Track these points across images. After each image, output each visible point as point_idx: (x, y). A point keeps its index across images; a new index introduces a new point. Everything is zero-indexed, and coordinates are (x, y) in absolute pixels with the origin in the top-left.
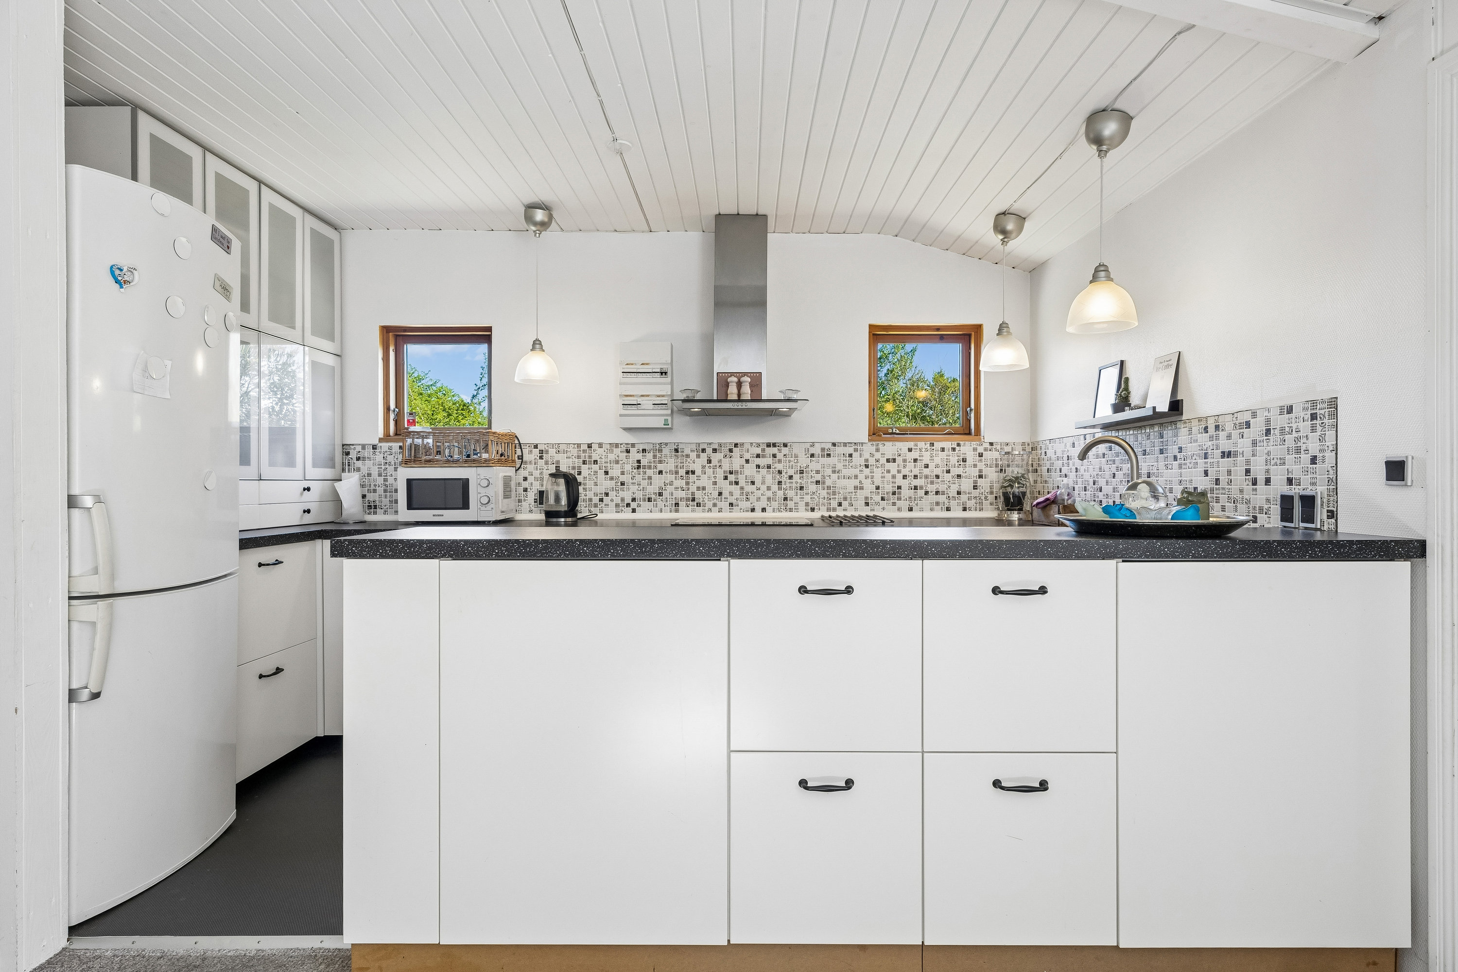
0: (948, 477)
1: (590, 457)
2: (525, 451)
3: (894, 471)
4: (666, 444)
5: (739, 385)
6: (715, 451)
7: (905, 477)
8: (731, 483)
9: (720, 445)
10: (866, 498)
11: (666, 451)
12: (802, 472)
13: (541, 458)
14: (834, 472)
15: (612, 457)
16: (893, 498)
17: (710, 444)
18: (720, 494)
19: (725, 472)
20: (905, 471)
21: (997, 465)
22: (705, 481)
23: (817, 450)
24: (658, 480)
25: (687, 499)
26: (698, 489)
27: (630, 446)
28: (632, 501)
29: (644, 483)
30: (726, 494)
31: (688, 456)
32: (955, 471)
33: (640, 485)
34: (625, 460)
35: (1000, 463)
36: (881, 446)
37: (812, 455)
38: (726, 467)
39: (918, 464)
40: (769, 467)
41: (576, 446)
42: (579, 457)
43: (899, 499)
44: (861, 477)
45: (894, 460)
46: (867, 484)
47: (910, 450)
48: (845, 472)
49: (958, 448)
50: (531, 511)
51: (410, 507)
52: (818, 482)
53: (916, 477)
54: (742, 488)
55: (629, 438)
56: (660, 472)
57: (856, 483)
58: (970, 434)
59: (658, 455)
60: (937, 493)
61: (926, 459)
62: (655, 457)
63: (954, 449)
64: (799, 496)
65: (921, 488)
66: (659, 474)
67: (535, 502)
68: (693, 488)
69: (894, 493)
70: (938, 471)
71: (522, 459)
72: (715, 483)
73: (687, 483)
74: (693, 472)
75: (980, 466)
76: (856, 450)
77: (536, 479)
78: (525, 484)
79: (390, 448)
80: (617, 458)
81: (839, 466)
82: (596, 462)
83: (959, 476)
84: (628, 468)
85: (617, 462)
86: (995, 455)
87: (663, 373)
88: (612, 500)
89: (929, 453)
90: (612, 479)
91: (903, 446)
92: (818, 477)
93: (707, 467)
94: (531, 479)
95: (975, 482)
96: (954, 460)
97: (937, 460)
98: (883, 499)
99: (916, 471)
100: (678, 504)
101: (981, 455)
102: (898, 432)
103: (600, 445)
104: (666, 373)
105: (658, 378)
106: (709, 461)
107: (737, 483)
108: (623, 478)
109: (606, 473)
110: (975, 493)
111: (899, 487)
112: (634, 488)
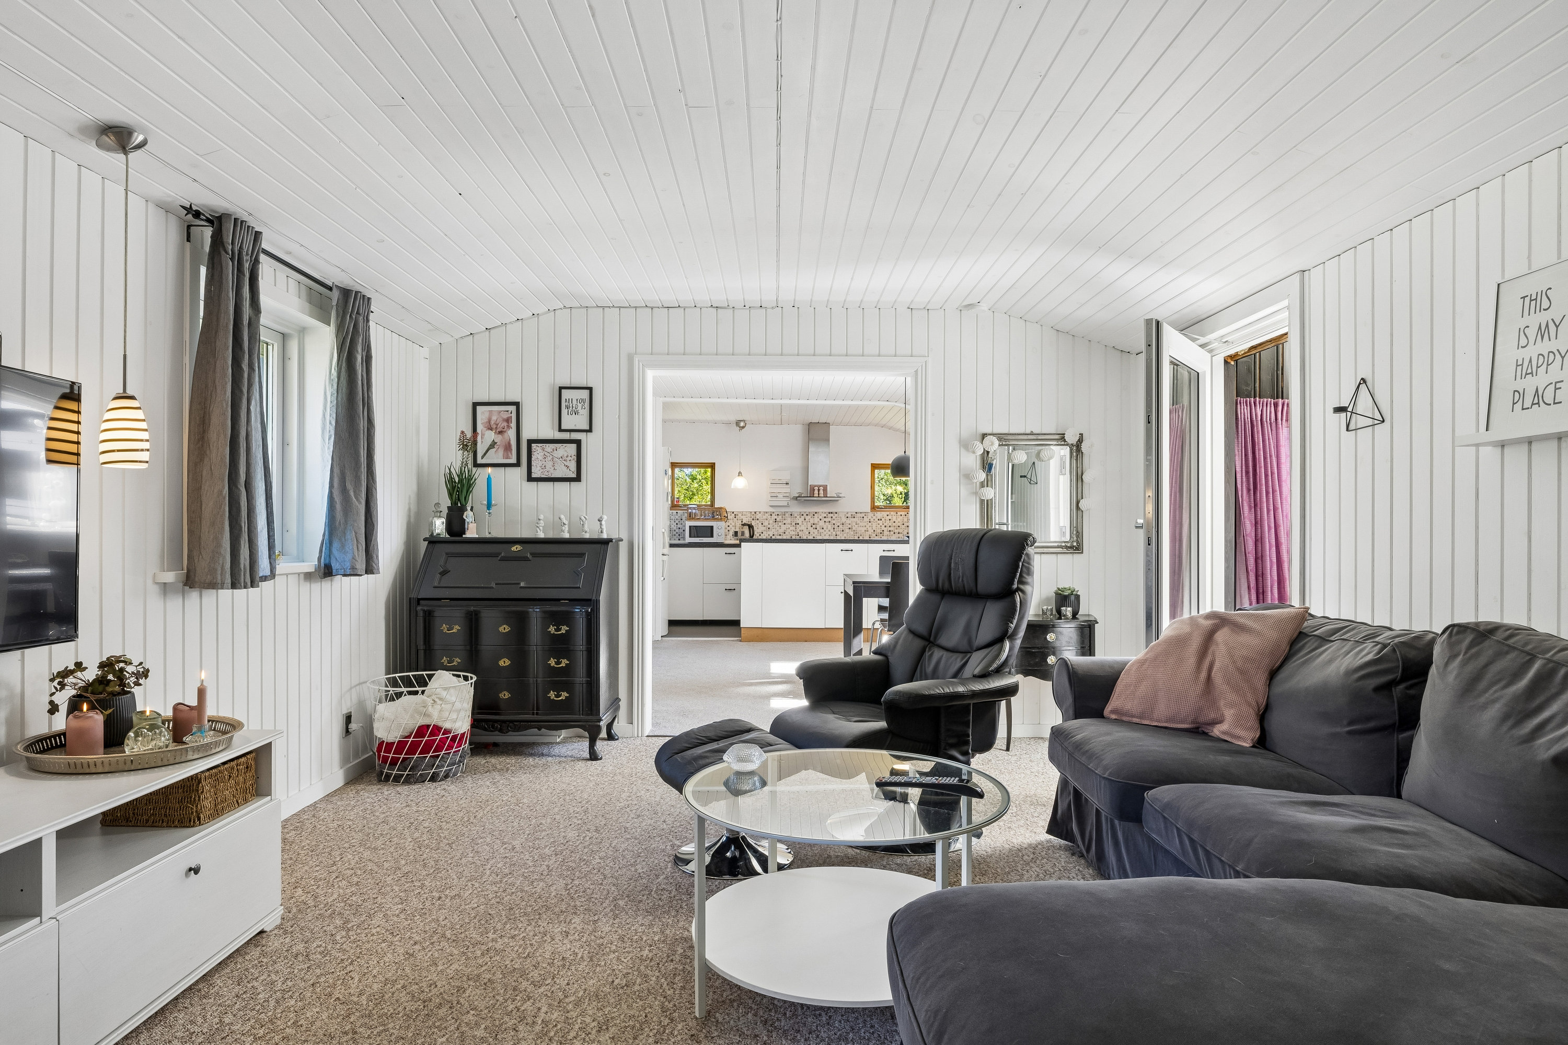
0: (903, 526)
1: (755, 518)
2: (729, 515)
4: (787, 512)
5: (819, 490)
6: (807, 515)
7: (885, 526)
8: (814, 528)
9: (809, 513)
10: (870, 535)
11: (787, 515)
12: (843, 524)
13: (735, 518)
14: (856, 524)
15: (765, 517)
16: (880, 535)
17: (805, 512)
18: (809, 531)
19: (811, 524)
20: (885, 524)
22: (803, 528)
23: (849, 515)
24: (784, 527)
25: (796, 534)
26: (800, 529)
27: (772, 513)
28: (773, 536)
29: (778, 528)
30: (811, 531)
31: (796, 517)
33: (776, 529)
34: (770, 519)
36: (875, 514)
37: (848, 517)
38: (812, 521)
39: (891, 521)
40: (829, 522)
41: (749, 513)
42: (750, 517)
43: (883, 535)
44: (868, 526)
45: (881, 520)
46: (870, 529)
47: (888, 515)
48: (861, 524)
50: (730, 539)
51: (690, 537)
52: (849, 528)
53: (890, 526)
54: (818, 531)
55: (772, 510)
56: (785, 523)
57: (865, 529)
59: (784, 517)
60: (899, 533)
61: (894, 519)
62: (782, 517)
63: (906, 515)
64: (842, 532)
65: (892, 531)
67: (732, 535)
68: (798, 530)
69: (881, 533)
70: (899, 524)
71: (727, 518)
72: (807, 528)
73: (796, 527)
74: (798, 523)
76: (865, 515)
77: (733, 526)
78: (728, 528)
79: (672, 513)
81: (858, 522)
82: (758, 519)
83: (908, 526)
84: (771, 522)
85: (766, 519)
87: (787, 484)
88: (764, 534)
89: (895, 517)
90: (765, 526)
91: (885, 514)
92: (850, 526)
93: (804, 522)
94: (731, 526)
96: (906, 520)
97: (899, 520)
98: (876, 535)
99: (890, 524)
100: (792, 535)
102: (882, 508)
103: (760, 512)
105: (785, 486)
106: (805, 519)
107: (816, 529)
108: (769, 526)
109: (762, 523)
111: (883, 531)
112: (774, 529)
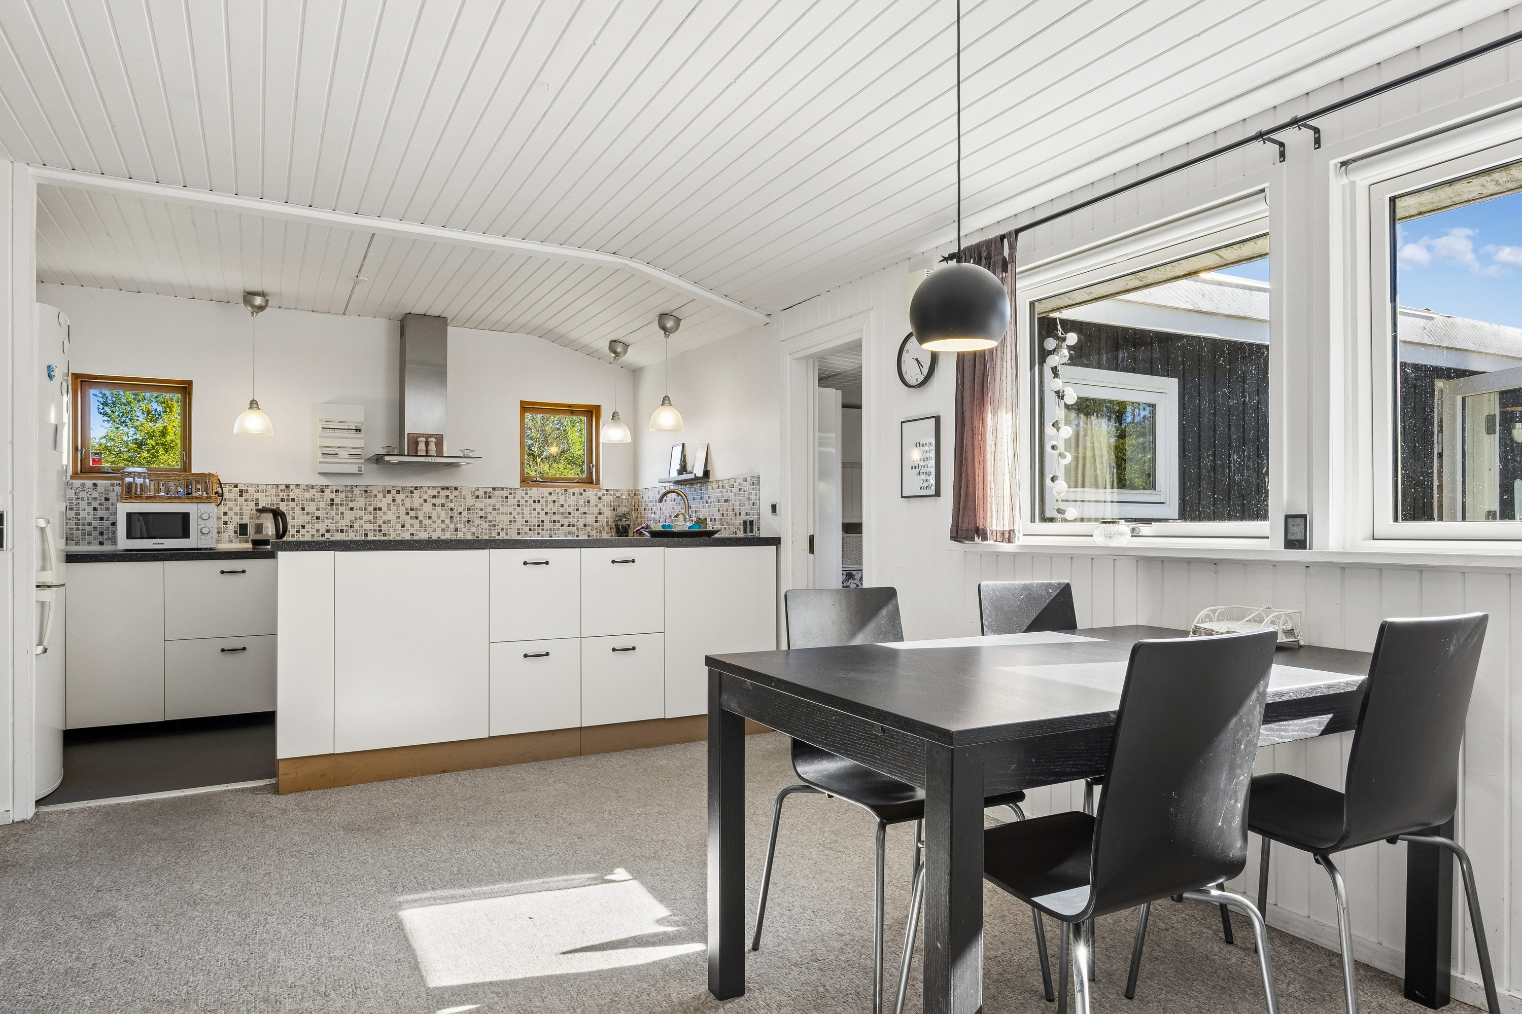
0: (577, 514)
1: (288, 496)
2: (226, 490)
3: (539, 510)
4: (357, 486)
5: (426, 443)
6: (398, 492)
7: (546, 514)
8: (412, 518)
9: (403, 488)
10: (518, 529)
11: (356, 492)
12: (469, 509)
13: (241, 496)
14: (494, 509)
15: (309, 495)
16: (538, 529)
17: (394, 487)
18: (403, 526)
19: (407, 509)
20: (547, 510)
21: (611, 506)
22: (390, 516)
23: (481, 493)
24: (349, 515)
25: (375, 531)
26: (384, 522)
27: (324, 487)
28: (326, 532)
29: (337, 518)
30: (407, 526)
31: (375, 496)
32: (582, 510)
33: (333, 519)
34: (320, 498)
35: (613, 504)
36: (529, 491)
37: (477, 497)
38: (408, 504)
39: (556, 504)
40: (443, 505)
41: (275, 486)
42: (277, 496)
43: (543, 530)
44: (515, 513)
45: (539, 501)
46: (519, 519)
47: (550, 494)
48: (503, 510)
49: (584, 493)
50: (231, 541)
51: (129, 537)
52: (481, 517)
53: (554, 513)
54: (421, 522)
55: (324, 481)
56: (352, 509)
57: (511, 518)
58: (592, 483)
59: (350, 495)
60: (570, 525)
61: (562, 501)
62: (346, 496)
63: (581, 494)
64: (467, 528)
65: (558, 521)
66: (350, 510)
67: (235, 533)
68: (380, 522)
69: (539, 526)
70: (570, 510)
71: (222, 496)
72: (398, 518)
73: (375, 518)
74: (380, 509)
75: (600, 506)
76: (510, 493)
77: (237, 514)
78: (225, 518)
79: (85, 485)
80: (313, 497)
81: (498, 506)
82: (293, 500)
83: (585, 513)
84: (322, 505)
85: (313, 500)
86: (610, 498)
87: (358, 430)
88: (308, 532)
89: (563, 496)
90: (308, 514)
91: (546, 491)
92: (482, 513)
93: (392, 505)
94: (230, 514)
95: (596, 517)
96: (581, 502)
97: (570, 502)
98: (530, 530)
99: (555, 510)
100: (367, 534)
101: (600, 498)
102: (540, 480)
103: (297, 486)
104: (360, 430)
105: (353, 434)
106: (394, 501)
107: (417, 518)
108: (318, 514)
109: (303, 509)
110: (596, 525)
111: (542, 521)
112: (328, 522)
